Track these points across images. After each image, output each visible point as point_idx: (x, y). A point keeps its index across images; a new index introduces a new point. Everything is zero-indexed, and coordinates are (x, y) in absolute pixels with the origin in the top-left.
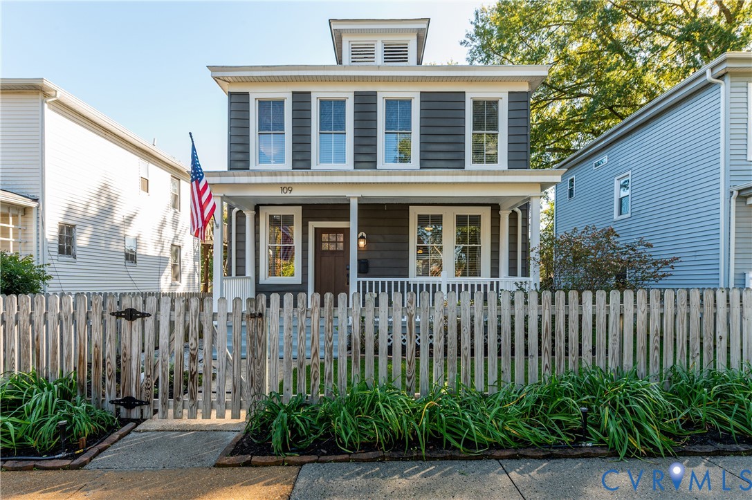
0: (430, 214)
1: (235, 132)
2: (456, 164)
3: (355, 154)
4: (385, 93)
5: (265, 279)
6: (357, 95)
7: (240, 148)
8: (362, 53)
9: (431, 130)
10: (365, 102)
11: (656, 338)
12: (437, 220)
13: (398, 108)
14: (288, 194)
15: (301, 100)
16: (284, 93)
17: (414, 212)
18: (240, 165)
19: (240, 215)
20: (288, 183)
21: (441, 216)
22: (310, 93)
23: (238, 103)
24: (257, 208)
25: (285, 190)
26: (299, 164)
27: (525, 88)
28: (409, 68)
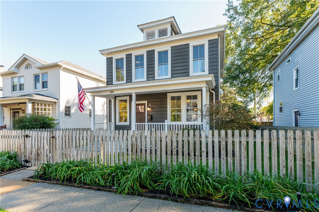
0: (176, 96)
1: (109, 71)
2: (186, 74)
3: (147, 75)
4: (158, 49)
5: (118, 123)
6: (148, 52)
7: (110, 77)
8: (150, 35)
9: (175, 62)
10: (151, 54)
11: (175, 150)
12: (179, 98)
13: (163, 55)
14: (112, 93)
15: (129, 57)
16: (123, 55)
17: (169, 96)
18: (110, 83)
19: (110, 101)
20: (112, 90)
21: (180, 96)
22: (131, 54)
23: (109, 61)
24: (115, 98)
25: (111, 92)
26: (128, 81)
27: (216, 37)
28: (168, 38)
